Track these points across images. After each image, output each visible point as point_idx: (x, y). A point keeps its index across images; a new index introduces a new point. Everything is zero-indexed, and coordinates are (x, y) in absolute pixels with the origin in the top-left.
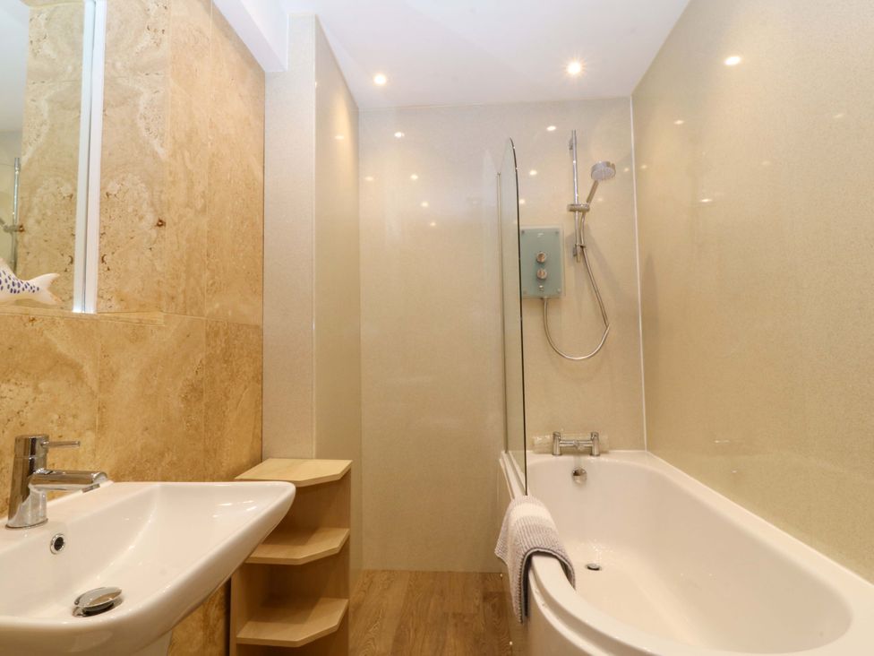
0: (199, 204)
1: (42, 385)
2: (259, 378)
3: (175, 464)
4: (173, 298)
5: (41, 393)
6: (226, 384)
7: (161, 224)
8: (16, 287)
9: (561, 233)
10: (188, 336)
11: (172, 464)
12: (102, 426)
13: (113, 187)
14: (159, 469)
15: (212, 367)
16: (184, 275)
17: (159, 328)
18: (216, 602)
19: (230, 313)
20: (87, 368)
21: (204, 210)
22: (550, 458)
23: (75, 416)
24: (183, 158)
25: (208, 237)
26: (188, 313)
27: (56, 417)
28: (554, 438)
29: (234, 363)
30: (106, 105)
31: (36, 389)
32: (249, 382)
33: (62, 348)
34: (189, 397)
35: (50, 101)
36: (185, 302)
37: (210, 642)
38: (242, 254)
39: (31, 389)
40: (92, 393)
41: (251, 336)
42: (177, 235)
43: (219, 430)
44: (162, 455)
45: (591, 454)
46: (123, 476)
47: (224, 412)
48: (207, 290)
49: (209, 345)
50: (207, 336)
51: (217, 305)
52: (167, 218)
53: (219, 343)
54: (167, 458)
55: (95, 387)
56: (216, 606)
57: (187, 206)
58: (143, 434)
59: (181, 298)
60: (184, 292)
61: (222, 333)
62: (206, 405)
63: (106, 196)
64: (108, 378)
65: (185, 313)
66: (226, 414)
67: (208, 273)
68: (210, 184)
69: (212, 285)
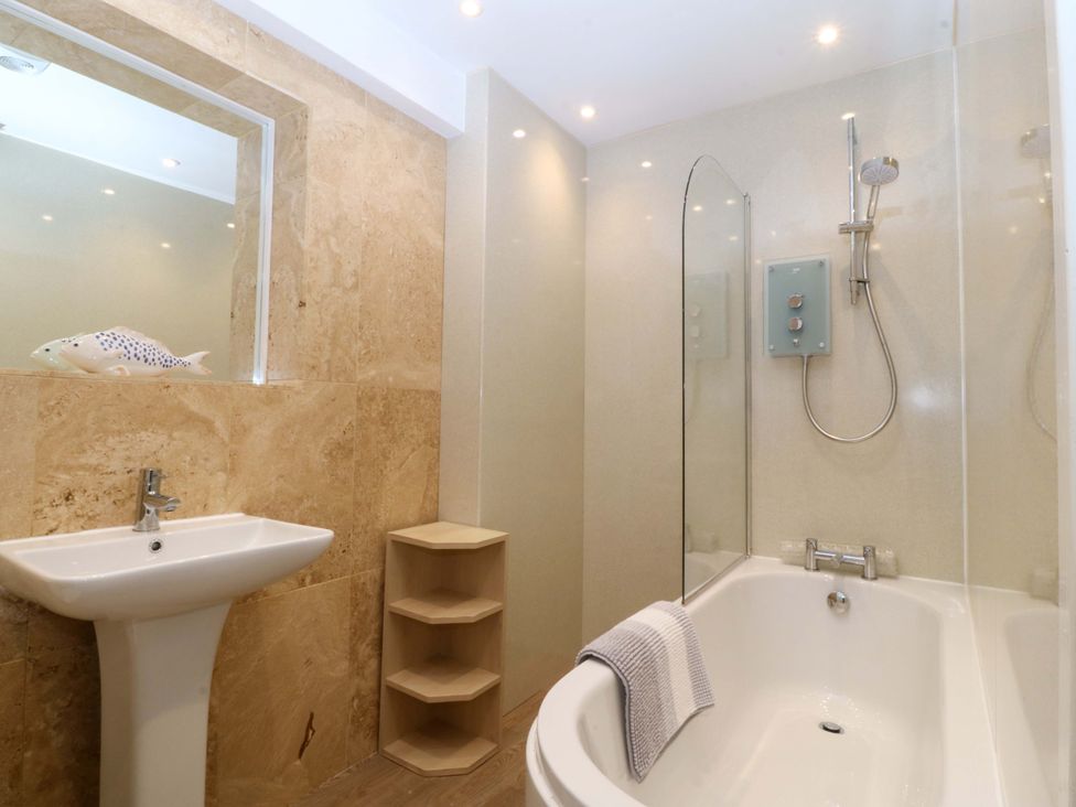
0: (350, 282)
1: (175, 434)
2: (434, 441)
3: (314, 509)
4: (313, 367)
5: (174, 439)
6: (384, 445)
7: (302, 304)
8: (168, 363)
9: (827, 265)
10: (333, 400)
11: (312, 509)
12: (233, 470)
13: (277, 277)
14: (297, 512)
15: (366, 429)
16: (328, 347)
17: (297, 393)
18: (368, 641)
19: (391, 379)
20: (219, 424)
21: (355, 286)
22: (800, 572)
23: (206, 459)
24: (328, 245)
25: (360, 311)
26: (333, 379)
27: (188, 458)
28: (807, 547)
29: (396, 427)
30: (274, 208)
31: (170, 436)
32: (419, 446)
33: (194, 408)
34: (334, 453)
35: (247, 212)
36: (329, 370)
37: (358, 674)
38: (408, 323)
39: (165, 437)
40: (223, 443)
41: (422, 401)
42: (320, 313)
43: (375, 486)
44: (300, 500)
45: (864, 577)
46: (255, 512)
47: (381, 471)
48: (359, 359)
49: (361, 409)
50: (359, 400)
51: (373, 373)
52: (307, 298)
53: (374, 407)
54: (307, 504)
55: (227, 439)
56: (368, 645)
57: (333, 285)
58: (277, 479)
59: (325, 367)
60: (328, 362)
61: (379, 398)
62: (356, 462)
63: (273, 284)
64: (239, 432)
65: (330, 380)
66: (385, 472)
67: (360, 344)
68: (363, 263)
69: (365, 354)
